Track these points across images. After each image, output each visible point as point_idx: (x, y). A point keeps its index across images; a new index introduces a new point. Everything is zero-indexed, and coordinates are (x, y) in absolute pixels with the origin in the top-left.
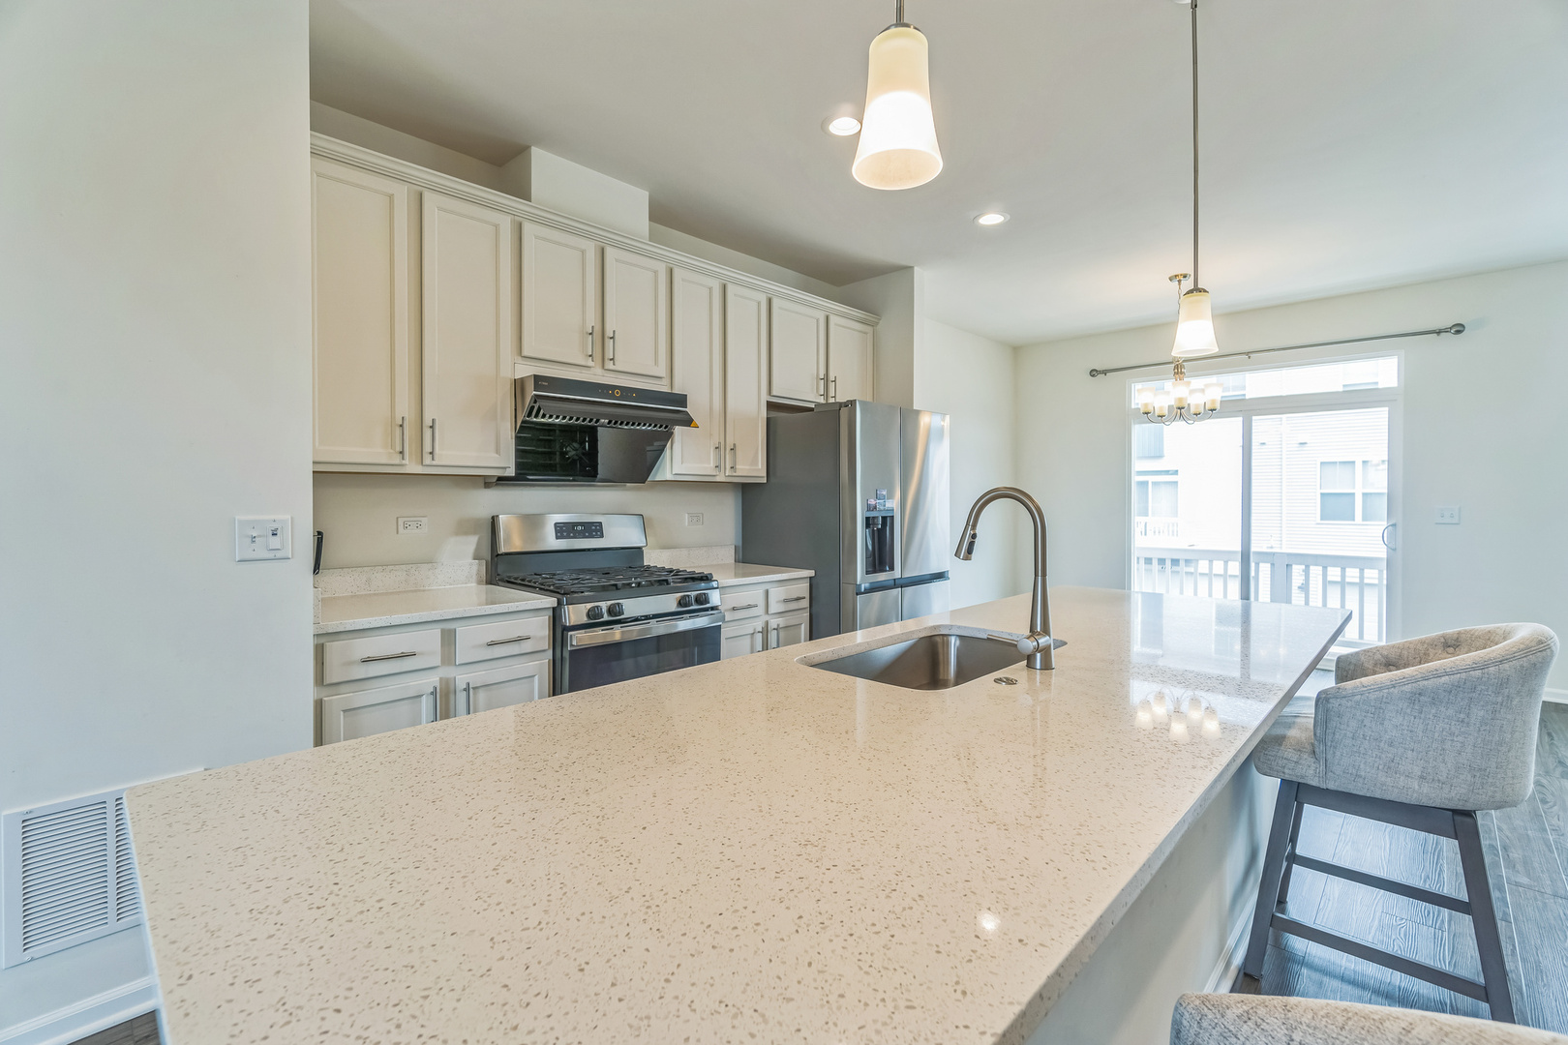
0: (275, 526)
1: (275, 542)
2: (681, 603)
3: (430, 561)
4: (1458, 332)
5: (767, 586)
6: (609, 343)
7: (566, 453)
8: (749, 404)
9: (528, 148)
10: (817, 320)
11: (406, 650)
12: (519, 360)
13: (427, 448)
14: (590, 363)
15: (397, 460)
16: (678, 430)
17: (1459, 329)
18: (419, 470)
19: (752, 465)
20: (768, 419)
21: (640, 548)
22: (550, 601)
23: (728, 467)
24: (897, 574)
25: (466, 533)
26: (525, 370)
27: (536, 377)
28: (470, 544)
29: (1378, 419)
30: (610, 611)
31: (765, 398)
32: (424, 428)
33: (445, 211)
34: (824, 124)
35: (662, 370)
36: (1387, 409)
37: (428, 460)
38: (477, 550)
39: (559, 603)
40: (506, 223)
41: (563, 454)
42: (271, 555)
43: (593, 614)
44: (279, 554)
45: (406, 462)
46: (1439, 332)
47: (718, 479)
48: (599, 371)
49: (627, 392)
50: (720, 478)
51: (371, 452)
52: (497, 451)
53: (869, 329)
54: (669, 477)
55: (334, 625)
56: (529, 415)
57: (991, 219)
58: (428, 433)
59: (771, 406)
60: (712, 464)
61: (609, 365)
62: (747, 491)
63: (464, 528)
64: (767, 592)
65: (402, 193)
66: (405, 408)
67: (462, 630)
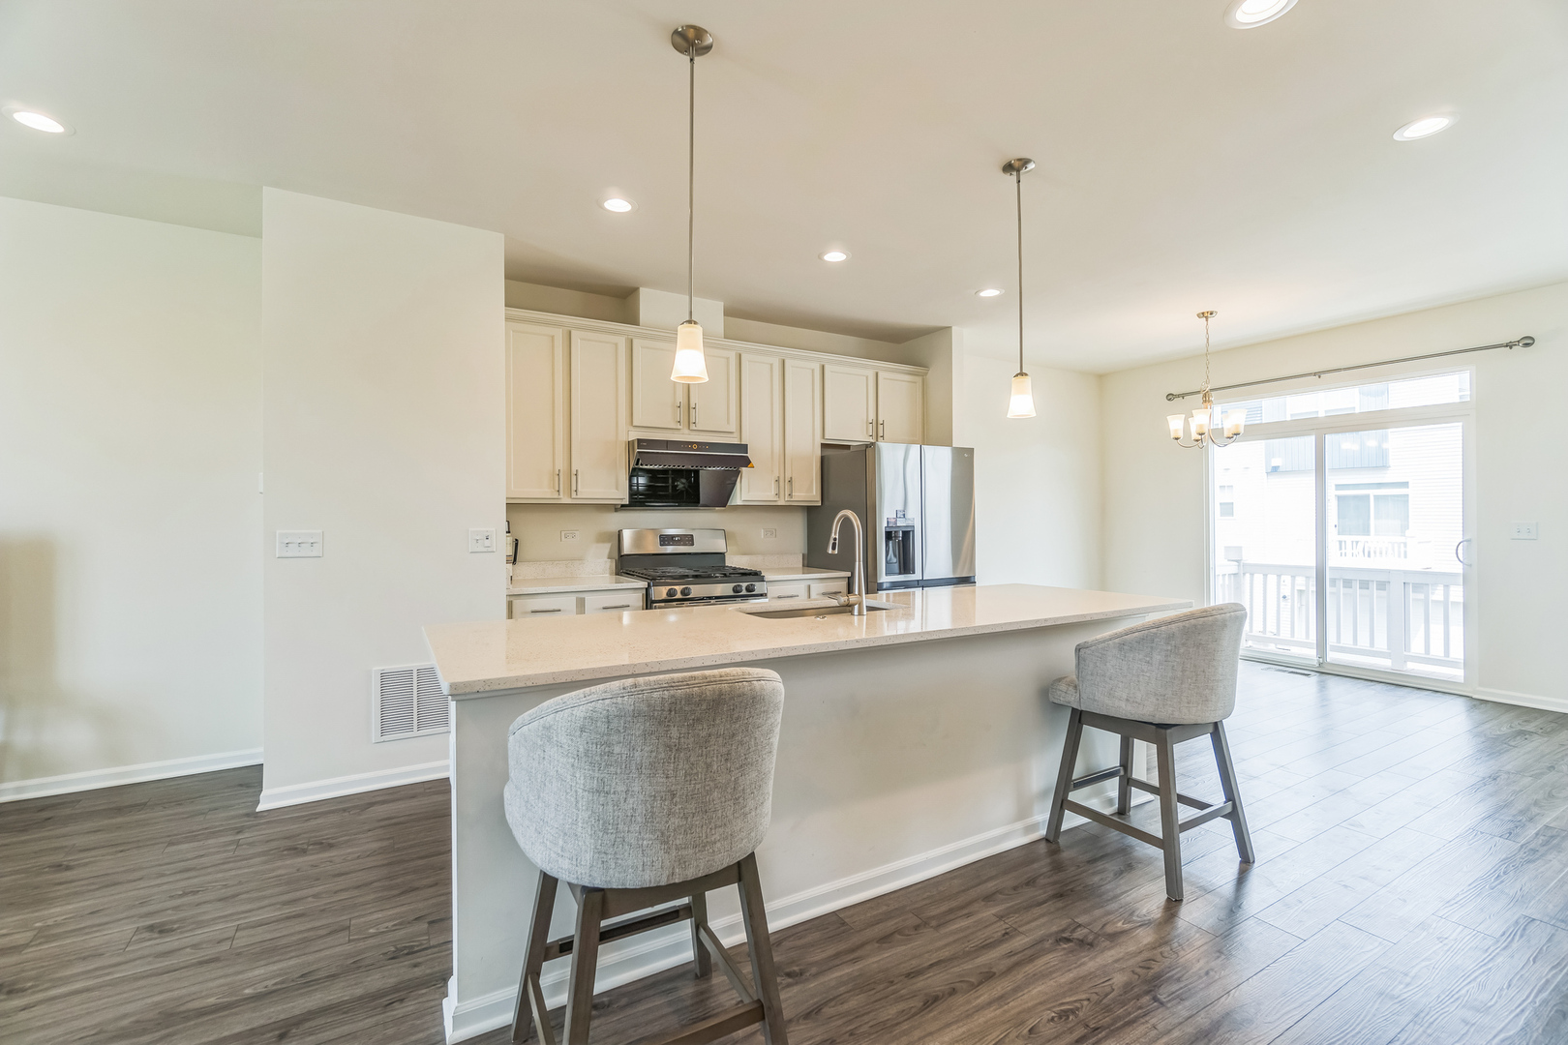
0: (487, 534)
1: (487, 543)
2: (735, 590)
3: (580, 559)
4: (1527, 345)
5: (809, 582)
6: (692, 411)
7: (677, 486)
8: (805, 446)
9: (638, 288)
10: (867, 378)
11: (556, 608)
12: (631, 428)
13: (574, 488)
14: (679, 427)
15: (556, 496)
16: (744, 470)
17: (1528, 342)
18: (569, 501)
19: (808, 491)
20: (822, 458)
21: (723, 554)
22: (643, 584)
23: (787, 495)
24: (917, 576)
25: (603, 541)
26: (634, 435)
27: (639, 441)
28: (606, 548)
29: (1451, 435)
30: (683, 592)
31: (819, 441)
32: (572, 475)
33: (584, 340)
34: (820, 257)
35: (733, 427)
36: (1461, 424)
37: (574, 496)
38: (610, 553)
39: (649, 585)
40: (622, 341)
41: (674, 487)
42: (485, 550)
43: (671, 593)
44: (489, 549)
45: (561, 496)
46: (1510, 345)
47: (779, 504)
48: (686, 431)
49: (701, 445)
50: (781, 503)
51: (542, 492)
52: (617, 489)
53: (919, 379)
54: (739, 503)
55: (517, 591)
56: (637, 464)
57: (989, 293)
58: (574, 478)
59: (824, 446)
60: (773, 493)
61: (693, 427)
62: (810, 511)
63: (603, 538)
64: (809, 586)
65: (559, 334)
66: (561, 465)
67: (588, 598)
